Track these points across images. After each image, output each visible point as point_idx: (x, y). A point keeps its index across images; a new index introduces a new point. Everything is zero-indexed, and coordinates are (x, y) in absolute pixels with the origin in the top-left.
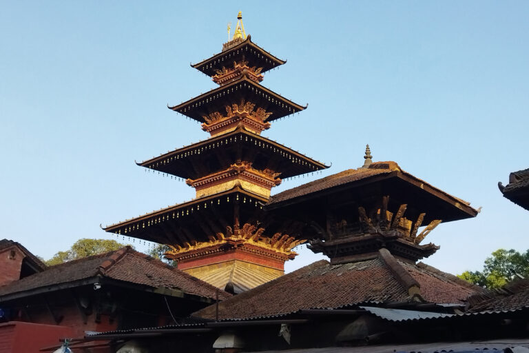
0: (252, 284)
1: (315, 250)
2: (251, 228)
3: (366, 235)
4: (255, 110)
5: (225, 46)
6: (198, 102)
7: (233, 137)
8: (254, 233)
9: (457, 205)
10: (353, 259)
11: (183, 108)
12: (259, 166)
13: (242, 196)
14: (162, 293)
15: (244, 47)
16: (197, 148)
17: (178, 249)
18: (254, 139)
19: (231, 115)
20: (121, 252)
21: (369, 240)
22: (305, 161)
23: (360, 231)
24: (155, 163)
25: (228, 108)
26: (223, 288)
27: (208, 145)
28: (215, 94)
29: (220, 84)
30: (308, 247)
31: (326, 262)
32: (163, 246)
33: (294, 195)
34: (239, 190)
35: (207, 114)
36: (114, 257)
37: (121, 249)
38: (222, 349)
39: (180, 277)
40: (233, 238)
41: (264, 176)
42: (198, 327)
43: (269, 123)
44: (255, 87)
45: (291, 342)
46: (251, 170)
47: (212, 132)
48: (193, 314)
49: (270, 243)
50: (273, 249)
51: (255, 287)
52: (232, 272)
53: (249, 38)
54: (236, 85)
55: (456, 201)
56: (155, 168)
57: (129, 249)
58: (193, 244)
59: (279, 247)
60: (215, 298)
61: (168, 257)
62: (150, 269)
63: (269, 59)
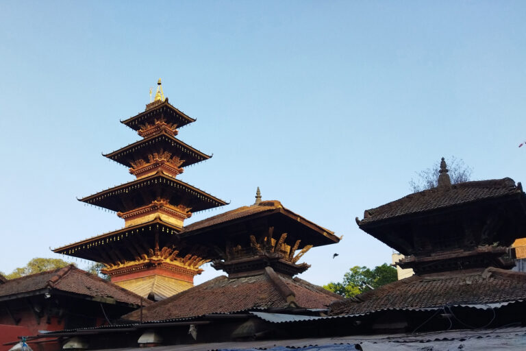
0: (168, 294)
1: (217, 267)
2: (168, 250)
3: (255, 257)
4: (171, 158)
5: (147, 106)
6: (126, 151)
7: (154, 179)
8: (170, 254)
9: (325, 234)
10: (245, 275)
11: (114, 156)
12: (174, 202)
13: (161, 226)
14: (99, 300)
15: (163, 108)
16: (125, 188)
17: (111, 266)
18: (171, 181)
19: (152, 162)
20: (66, 269)
21: (258, 260)
22: (210, 199)
23: (251, 254)
24: (92, 199)
25: (150, 156)
26: (146, 297)
27: (134, 185)
28: (140, 145)
29: (144, 137)
30: (212, 265)
31: (225, 277)
32: (99, 264)
33: (202, 226)
34: (159, 221)
35: (134, 161)
36: (61, 273)
37: (66, 267)
38: (144, 344)
39: (114, 289)
40: (154, 258)
41: (178, 210)
42: (126, 327)
43: (182, 168)
44: (172, 140)
45: (197, 337)
46: (168, 206)
47: (137, 175)
48: (123, 316)
49: (183, 262)
50: (185, 267)
51: (171, 295)
52: (153, 284)
53: (167, 100)
54: (156, 138)
55: (324, 231)
56: (93, 203)
57: (72, 267)
58: (123, 263)
59: (189, 265)
60: (140, 304)
61: (103, 272)
62: (89, 282)
63: (183, 117)
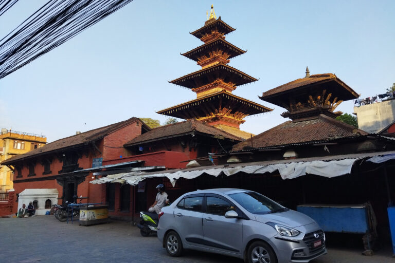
2: (226, 109)
4: (223, 54)
5: (206, 22)
6: (196, 51)
7: (217, 67)
8: (227, 112)
11: (188, 55)
12: (226, 80)
15: (217, 23)
16: (199, 73)
18: (227, 68)
19: (212, 57)
24: (178, 81)
25: (210, 53)
29: (205, 42)
31: (291, 121)
35: (200, 57)
40: (218, 114)
41: (229, 85)
43: (229, 59)
46: (224, 83)
47: (203, 66)
49: (234, 116)
50: (235, 119)
53: (220, 18)
54: (215, 42)
56: (176, 84)
59: (237, 118)
63: (228, 28)
